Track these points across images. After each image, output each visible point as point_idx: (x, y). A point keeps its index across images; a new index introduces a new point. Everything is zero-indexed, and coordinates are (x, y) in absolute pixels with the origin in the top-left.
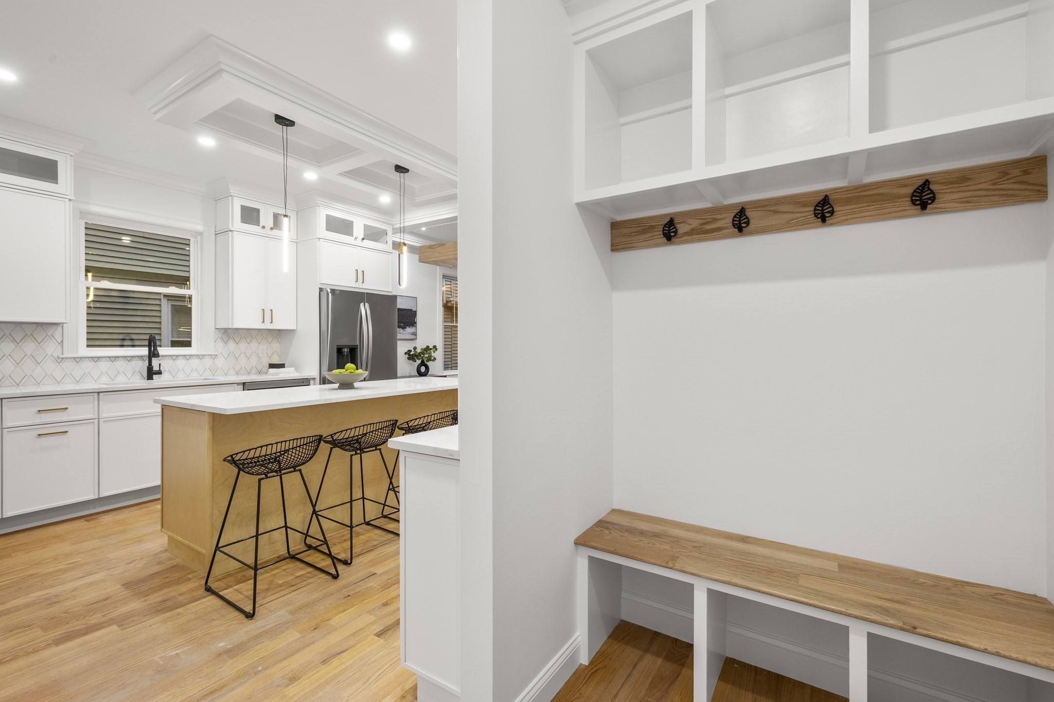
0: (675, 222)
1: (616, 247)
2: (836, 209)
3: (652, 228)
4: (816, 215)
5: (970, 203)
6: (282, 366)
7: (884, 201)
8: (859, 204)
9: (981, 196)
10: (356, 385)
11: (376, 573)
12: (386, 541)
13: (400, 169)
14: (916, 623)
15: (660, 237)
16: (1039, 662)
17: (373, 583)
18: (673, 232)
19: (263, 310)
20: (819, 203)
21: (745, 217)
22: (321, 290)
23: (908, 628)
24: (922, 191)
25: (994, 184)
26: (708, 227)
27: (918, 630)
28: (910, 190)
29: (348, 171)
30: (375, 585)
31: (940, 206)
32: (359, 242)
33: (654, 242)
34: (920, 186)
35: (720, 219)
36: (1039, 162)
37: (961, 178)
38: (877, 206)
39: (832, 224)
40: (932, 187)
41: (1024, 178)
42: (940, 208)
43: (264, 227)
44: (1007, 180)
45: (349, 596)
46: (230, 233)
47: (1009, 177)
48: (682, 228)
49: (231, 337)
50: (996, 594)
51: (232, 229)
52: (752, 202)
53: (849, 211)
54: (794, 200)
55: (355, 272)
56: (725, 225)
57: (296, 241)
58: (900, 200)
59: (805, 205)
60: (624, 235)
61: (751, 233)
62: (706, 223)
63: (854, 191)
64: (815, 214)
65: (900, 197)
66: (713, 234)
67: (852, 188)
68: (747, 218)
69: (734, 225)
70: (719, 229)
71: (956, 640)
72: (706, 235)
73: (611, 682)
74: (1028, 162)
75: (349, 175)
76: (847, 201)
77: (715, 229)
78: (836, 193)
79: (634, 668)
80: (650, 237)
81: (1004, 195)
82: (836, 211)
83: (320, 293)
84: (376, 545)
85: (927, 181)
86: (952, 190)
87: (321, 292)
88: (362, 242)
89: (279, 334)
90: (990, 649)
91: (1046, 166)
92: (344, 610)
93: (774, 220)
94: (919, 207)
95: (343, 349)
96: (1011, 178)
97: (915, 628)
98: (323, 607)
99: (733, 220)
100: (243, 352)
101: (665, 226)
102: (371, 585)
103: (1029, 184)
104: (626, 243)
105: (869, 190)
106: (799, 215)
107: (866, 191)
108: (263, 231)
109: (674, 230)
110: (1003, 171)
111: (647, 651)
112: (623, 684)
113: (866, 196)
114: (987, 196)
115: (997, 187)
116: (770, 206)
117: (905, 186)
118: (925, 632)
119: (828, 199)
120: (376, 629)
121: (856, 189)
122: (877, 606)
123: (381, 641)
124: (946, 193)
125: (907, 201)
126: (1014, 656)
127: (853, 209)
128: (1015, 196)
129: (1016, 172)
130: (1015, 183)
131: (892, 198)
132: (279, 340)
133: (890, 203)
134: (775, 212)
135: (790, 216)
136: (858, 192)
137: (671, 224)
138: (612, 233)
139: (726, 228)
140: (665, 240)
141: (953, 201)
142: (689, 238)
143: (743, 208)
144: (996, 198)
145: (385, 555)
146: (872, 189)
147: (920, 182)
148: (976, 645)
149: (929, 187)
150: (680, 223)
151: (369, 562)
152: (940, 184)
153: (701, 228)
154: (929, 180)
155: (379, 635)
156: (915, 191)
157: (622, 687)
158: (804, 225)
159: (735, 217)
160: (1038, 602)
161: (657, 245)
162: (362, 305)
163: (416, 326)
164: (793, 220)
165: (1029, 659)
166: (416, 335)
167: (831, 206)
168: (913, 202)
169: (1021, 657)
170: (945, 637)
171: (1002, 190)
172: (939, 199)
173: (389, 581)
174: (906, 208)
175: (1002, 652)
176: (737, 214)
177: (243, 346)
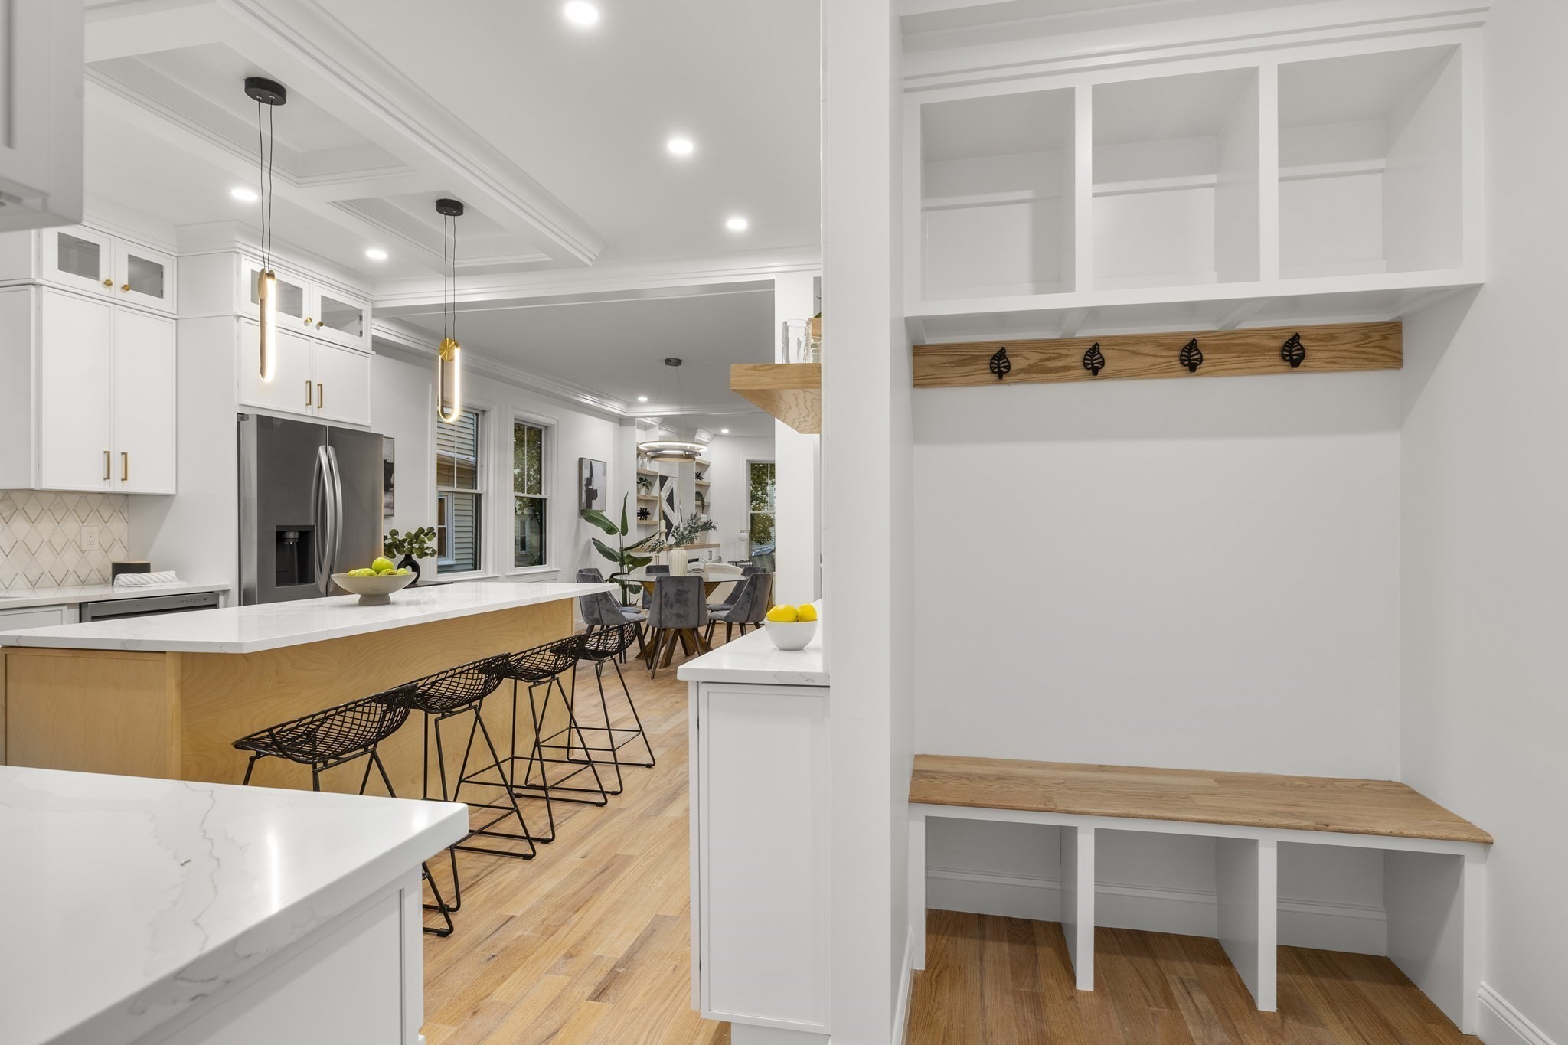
0: (1007, 353)
1: (920, 382)
2: (1205, 356)
3: (975, 358)
4: (1182, 362)
5: (1336, 364)
6: (144, 568)
7: (1254, 352)
8: (1228, 353)
9: (1345, 358)
10: (392, 596)
11: (513, 916)
12: (490, 866)
13: (450, 207)
14: (1326, 821)
15: (986, 371)
16: (1435, 834)
17: (517, 932)
18: (1004, 367)
19: (108, 453)
20: (1186, 347)
21: (1099, 356)
22: (242, 417)
23: (1321, 826)
24: (1292, 346)
25: (1358, 346)
26: (1051, 364)
27: (1331, 827)
28: (1279, 343)
29: (350, 201)
30: (526, 933)
31: (1308, 364)
32: (312, 329)
33: (979, 378)
34: (1290, 340)
35: (1068, 356)
36: (1394, 329)
37: (1329, 335)
38: (1247, 358)
39: (1200, 375)
40: (1301, 342)
41: (1384, 343)
42: (1309, 367)
43: (108, 283)
44: (1369, 343)
45: (493, 956)
46: (33, 288)
47: (1370, 340)
48: (1016, 363)
49: (20, 508)
50: (1363, 785)
51: (38, 281)
52: (1107, 337)
53: (1218, 361)
54: (1157, 341)
55: (304, 388)
56: (1075, 364)
57: (176, 317)
58: (1270, 354)
59: (1170, 349)
60: (933, 366)
61: (1106, 377)
62: (1049, 359)
63: (1223, 338)
64: (1181, 360)
65: (1270, 350)
66: (1059, 374)
67: (1221, 333)
68: (1102, 357)
69: (1085, 366)
70: (1066, 368)
71: (1365, 829)
72: (1049, 375)
73: (965, 982)
74: (1386, 326)
75: (351, 208)
76: (1217, 349)
77: (1060, 367)
78: (1204, 337)
79: (981, 960)
80: (972, 371)
81: (1366, 359)
82: (1205, 360)
83: (239, 423)
84: (477, 876)
85: (1297, 335)
86: (1320, 348)
87: (242, 422)
88: (318, 329)
89: (126, 502)
90: (1394, 831)
91: (1401, 333)
92: (504, 978)
93: (1135, 363)
94: (1288, 363)
95: (287, 533)
96: (1372, 342)
97: (1327, 825)
98: (462, 981)
99: (1085, 359)
100: (46, 540)
101: (993, 359)
102: (520, 933)
103: (1388, 350)
104: (935, 376)
105: (1239, 338)
106: (1162, 360)
107: (1235, 339)
108: (106, 291)
109: (1007, 364)
110: (1366, 332)
111: (983, 938)
112: (982, 981)
113: (1238, 345)
114: (1352, 358)
115: (1360, 349)
116: (1129, 345)
117: (1275, 338)
118: (1337, 828)
119: (1196, 343)
120: (584, 992)
121: (1226, 335)
122: (1282, 812)
123: (605, 1006)
124: (1314, 350)
125: (1276, 356)
126: (1414, 833)
127: (1222, 358)
128: (1375, 361)
129: (1376, 336)
130: (1376, 347)
131: (1262, 350)
132: (125, 515)
133: (1259, 356)
134: (1135, 353)
135: (1150, 360)
136: (1228, 339)
137: (1000, 356)
138: (914, 362)
139: (1075, 368)
140: (995, 377)
141: (1321, 360)
142: (1027, 376)
143: (1097, 344)
144: (1359, 362)
145: (505, 888)
146: (1242, 337)
147: (1289, 336)
148: (1383, 830)
149: (1298, 342)
150: (1014, 356)
151: (486, 901)
152: (1309, 339)
153: (1042, 365)
154: (1300, 334)
155: (598, 995)
156: (1285, 345)
157: (982, 984)
158: (1168, 372)
159: (1086, 354)
160: (1397, 786)
161: (981, 383)
162: (321, 449)
163: (393, 491)
164: (1155, 365)
165: (1427, 833)
166: (393, 508)
167: (1200, 353)
168: (1283, 357)
169: (1420, 833)
170: (1356, 828)
171: (1364, 353)
172: (1308, 356)
173: (546, 923)
174: (1276, 363)
175: (1405, 832)
176: (1089, 351)
177: (46, 527)
